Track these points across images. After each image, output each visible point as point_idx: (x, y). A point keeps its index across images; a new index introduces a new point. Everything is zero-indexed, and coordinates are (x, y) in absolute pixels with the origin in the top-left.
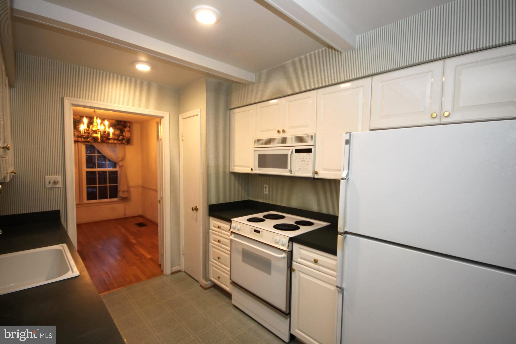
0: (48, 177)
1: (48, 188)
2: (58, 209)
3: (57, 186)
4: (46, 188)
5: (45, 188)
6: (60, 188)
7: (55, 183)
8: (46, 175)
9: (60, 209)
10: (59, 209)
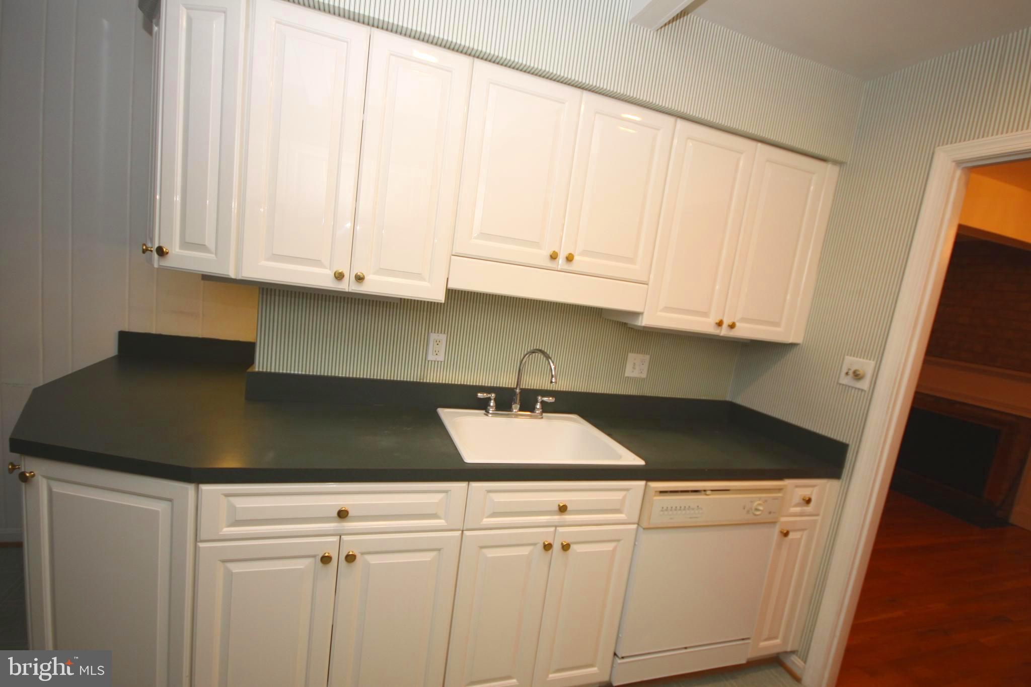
0: (849, 359)
1: (843, 385)
2: (847, 442)
3: (859, 385)
4: (840, 384)
5: (838, 383)
6: (865, 391)
7: (857, 376)
8: (847, 355)
9: (851, 443)
10: (849, 442)
